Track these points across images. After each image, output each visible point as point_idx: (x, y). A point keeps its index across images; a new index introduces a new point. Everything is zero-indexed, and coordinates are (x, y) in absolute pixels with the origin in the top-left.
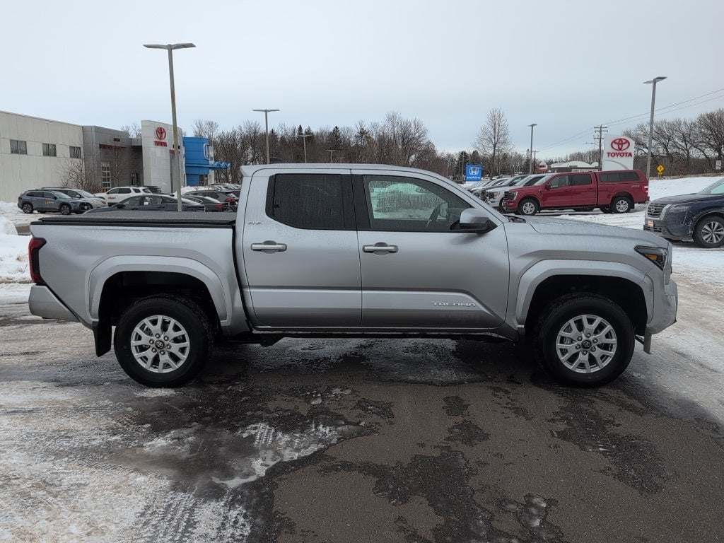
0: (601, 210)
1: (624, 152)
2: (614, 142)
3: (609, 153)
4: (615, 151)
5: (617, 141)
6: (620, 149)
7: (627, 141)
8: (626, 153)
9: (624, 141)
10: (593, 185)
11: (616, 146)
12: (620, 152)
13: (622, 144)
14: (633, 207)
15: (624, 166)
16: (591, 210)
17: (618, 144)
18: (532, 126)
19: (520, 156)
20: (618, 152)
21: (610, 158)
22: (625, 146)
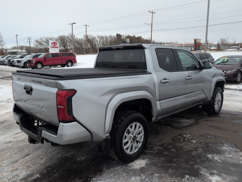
0: (61, 66)
1: (56, 46)
2: (52, 43)
3: (51, 47)
4: (53, 46)
5: (53, 43)
6: (55, 45)
7: (56, 43)
8: (57, 47)
9: (55, 43)
10: (60, 57)
11: (53, 44)
12: (55, 46)
13: (55, 44)
14: (73, 65)
15: (56, 51)
16: (57, 66)
17: (54, 44)
18: (17, 35)
19: (15, 47)
20: (54, 46)
21: (52, 48)
22: (56, 44)
